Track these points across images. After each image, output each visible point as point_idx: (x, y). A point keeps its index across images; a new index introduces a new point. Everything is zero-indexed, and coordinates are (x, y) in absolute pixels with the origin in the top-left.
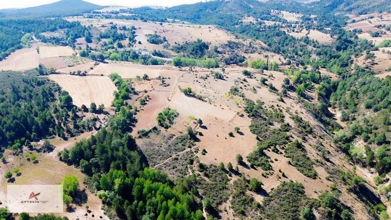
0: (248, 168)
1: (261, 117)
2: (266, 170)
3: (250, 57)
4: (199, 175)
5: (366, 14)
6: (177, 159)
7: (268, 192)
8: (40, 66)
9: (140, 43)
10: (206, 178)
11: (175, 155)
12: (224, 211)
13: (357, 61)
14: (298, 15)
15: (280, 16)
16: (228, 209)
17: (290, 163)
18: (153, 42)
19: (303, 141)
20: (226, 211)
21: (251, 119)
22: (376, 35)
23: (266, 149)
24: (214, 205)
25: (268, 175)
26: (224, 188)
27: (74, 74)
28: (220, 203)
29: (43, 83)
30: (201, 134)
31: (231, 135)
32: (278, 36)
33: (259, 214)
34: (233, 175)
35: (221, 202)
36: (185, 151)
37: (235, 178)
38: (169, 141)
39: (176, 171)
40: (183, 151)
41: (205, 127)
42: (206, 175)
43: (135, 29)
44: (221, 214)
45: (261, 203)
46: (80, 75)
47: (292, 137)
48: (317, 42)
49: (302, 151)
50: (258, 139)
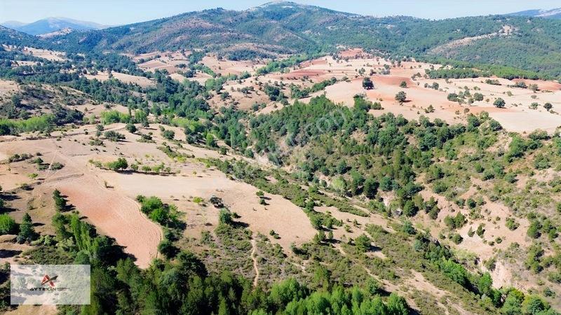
2: (341, 225)
3: (86, 110)
5: (145, 53)
6: (263, 260)
11: (253, 257)
12: (384, 286)
13: (213, 103)
14: (58, 53)
15: (26, 53)
16: (382, 281)
22: (191, 75)
25: (350, 230)
30: (237, 216)
32: (66, 81)
33: (401, 269)
34: (334, 245)
36: (254, 246)
37: (339, 247)
40: (251, 246)
45: (388, 259)
48: (136, 85)
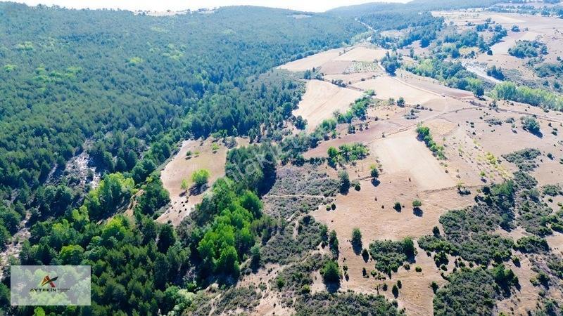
0: (357, 252)
1: (505, 209)
2: (379, 269)
4: (294, 225)
6: (295, 199)
7: (340, 289)
8: (314, 70)
9: (490, 53)
10: (296, 232)
11: (300, 195)
12: (267, 271)
16: (274, 271)
17: (434, 286)
18: (518, 54)
19: (537, 281)
20: (269, 272)
21: (475, 204)
23: (426, 248)
24: (264, 258)
25: (371, 277)
26: (299, 252)
27: (335, 84)
28: (274, 262)
29: (295, 87)
30: (358, 188)
31: (398, 207)
33: (294, 299)
34: (327, 248)
35: (277, 261)
36: (314, 196)
37: (325, 251)
38: (315, 179)
39: (279, 209)
40: (313, 195)
41: (376, 183)
42: (300, 229)
43: (518, 31)
44: (260, 270)
45: (313, 293)
46: (340, 86)
47: (517, 263)
49: (496, 289)
50: (436, 231)
